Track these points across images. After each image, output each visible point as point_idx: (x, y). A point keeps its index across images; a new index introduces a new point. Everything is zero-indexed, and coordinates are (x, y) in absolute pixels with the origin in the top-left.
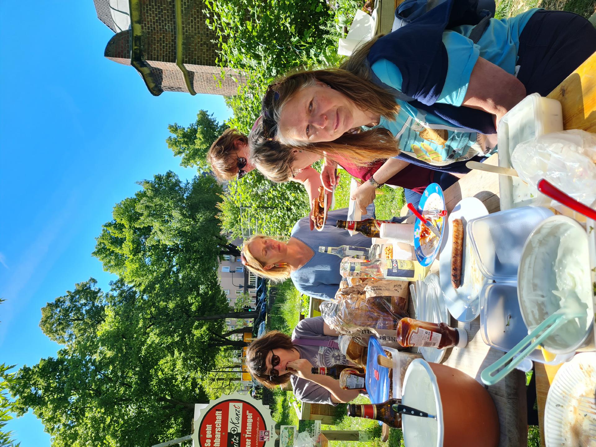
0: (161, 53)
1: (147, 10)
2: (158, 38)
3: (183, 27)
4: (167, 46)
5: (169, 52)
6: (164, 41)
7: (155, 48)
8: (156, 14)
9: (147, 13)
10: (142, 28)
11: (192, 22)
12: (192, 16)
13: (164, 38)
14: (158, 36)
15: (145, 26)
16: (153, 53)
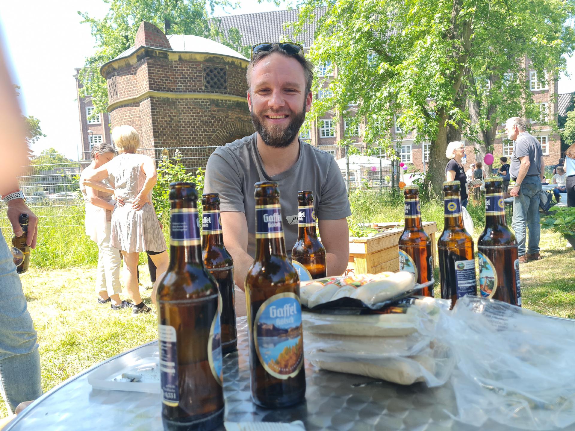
0: (156, 76)
1: (192, 68)
2: (169, 75)
3: (182, 99)
4: (163, 82)
5: (158, 85)
6: (167, 80)
7: (159, 71)
8: (189, 75)
9: (190, 67)
10: (175, 61)
11: (188, 108)
12: (193, 108)
13: (170, 80)
14: (170, 75)
15: (178, 64)
16: (154, 69)
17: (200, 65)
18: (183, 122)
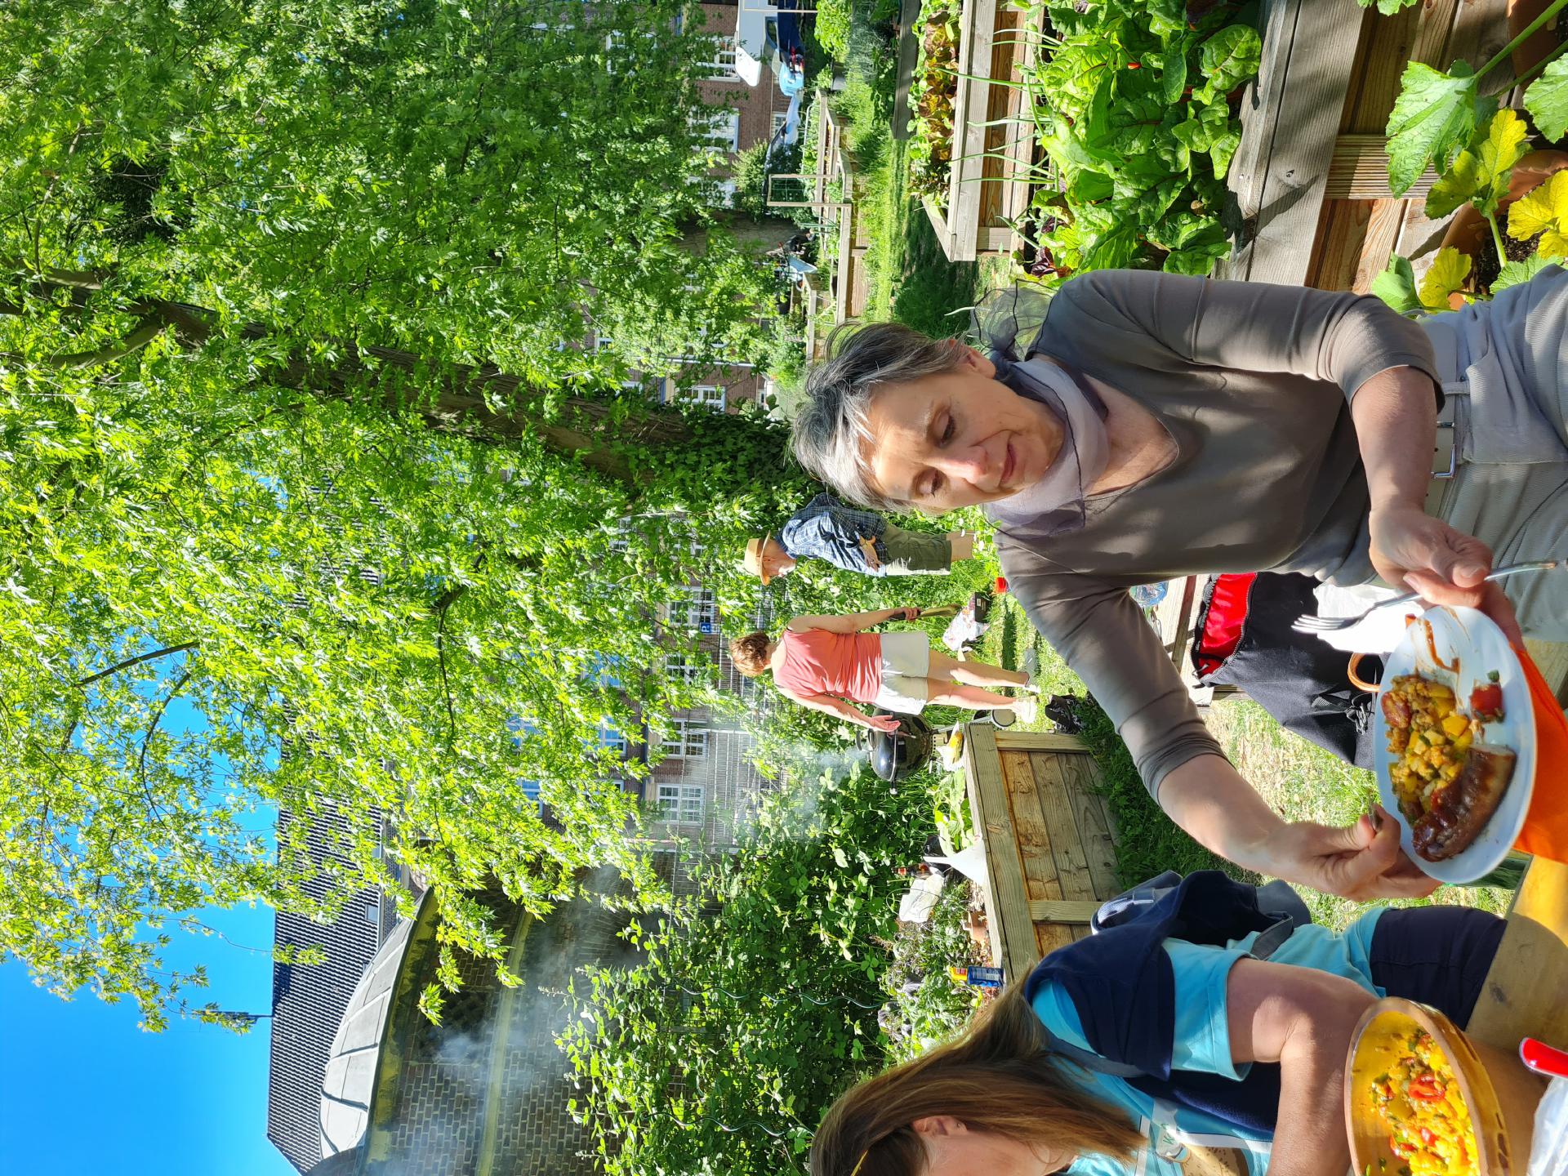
1: (417, 1093)
3: (500, 1132)
8: (436, 1103)
9: (415, 1100)
10: (394, 1143)
15: (402, 1135)
17: (413, 1068)
18: (562, 1137)
